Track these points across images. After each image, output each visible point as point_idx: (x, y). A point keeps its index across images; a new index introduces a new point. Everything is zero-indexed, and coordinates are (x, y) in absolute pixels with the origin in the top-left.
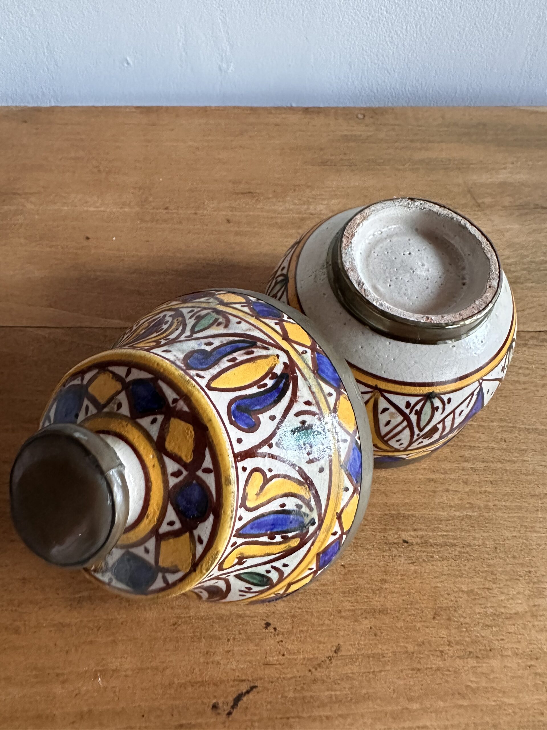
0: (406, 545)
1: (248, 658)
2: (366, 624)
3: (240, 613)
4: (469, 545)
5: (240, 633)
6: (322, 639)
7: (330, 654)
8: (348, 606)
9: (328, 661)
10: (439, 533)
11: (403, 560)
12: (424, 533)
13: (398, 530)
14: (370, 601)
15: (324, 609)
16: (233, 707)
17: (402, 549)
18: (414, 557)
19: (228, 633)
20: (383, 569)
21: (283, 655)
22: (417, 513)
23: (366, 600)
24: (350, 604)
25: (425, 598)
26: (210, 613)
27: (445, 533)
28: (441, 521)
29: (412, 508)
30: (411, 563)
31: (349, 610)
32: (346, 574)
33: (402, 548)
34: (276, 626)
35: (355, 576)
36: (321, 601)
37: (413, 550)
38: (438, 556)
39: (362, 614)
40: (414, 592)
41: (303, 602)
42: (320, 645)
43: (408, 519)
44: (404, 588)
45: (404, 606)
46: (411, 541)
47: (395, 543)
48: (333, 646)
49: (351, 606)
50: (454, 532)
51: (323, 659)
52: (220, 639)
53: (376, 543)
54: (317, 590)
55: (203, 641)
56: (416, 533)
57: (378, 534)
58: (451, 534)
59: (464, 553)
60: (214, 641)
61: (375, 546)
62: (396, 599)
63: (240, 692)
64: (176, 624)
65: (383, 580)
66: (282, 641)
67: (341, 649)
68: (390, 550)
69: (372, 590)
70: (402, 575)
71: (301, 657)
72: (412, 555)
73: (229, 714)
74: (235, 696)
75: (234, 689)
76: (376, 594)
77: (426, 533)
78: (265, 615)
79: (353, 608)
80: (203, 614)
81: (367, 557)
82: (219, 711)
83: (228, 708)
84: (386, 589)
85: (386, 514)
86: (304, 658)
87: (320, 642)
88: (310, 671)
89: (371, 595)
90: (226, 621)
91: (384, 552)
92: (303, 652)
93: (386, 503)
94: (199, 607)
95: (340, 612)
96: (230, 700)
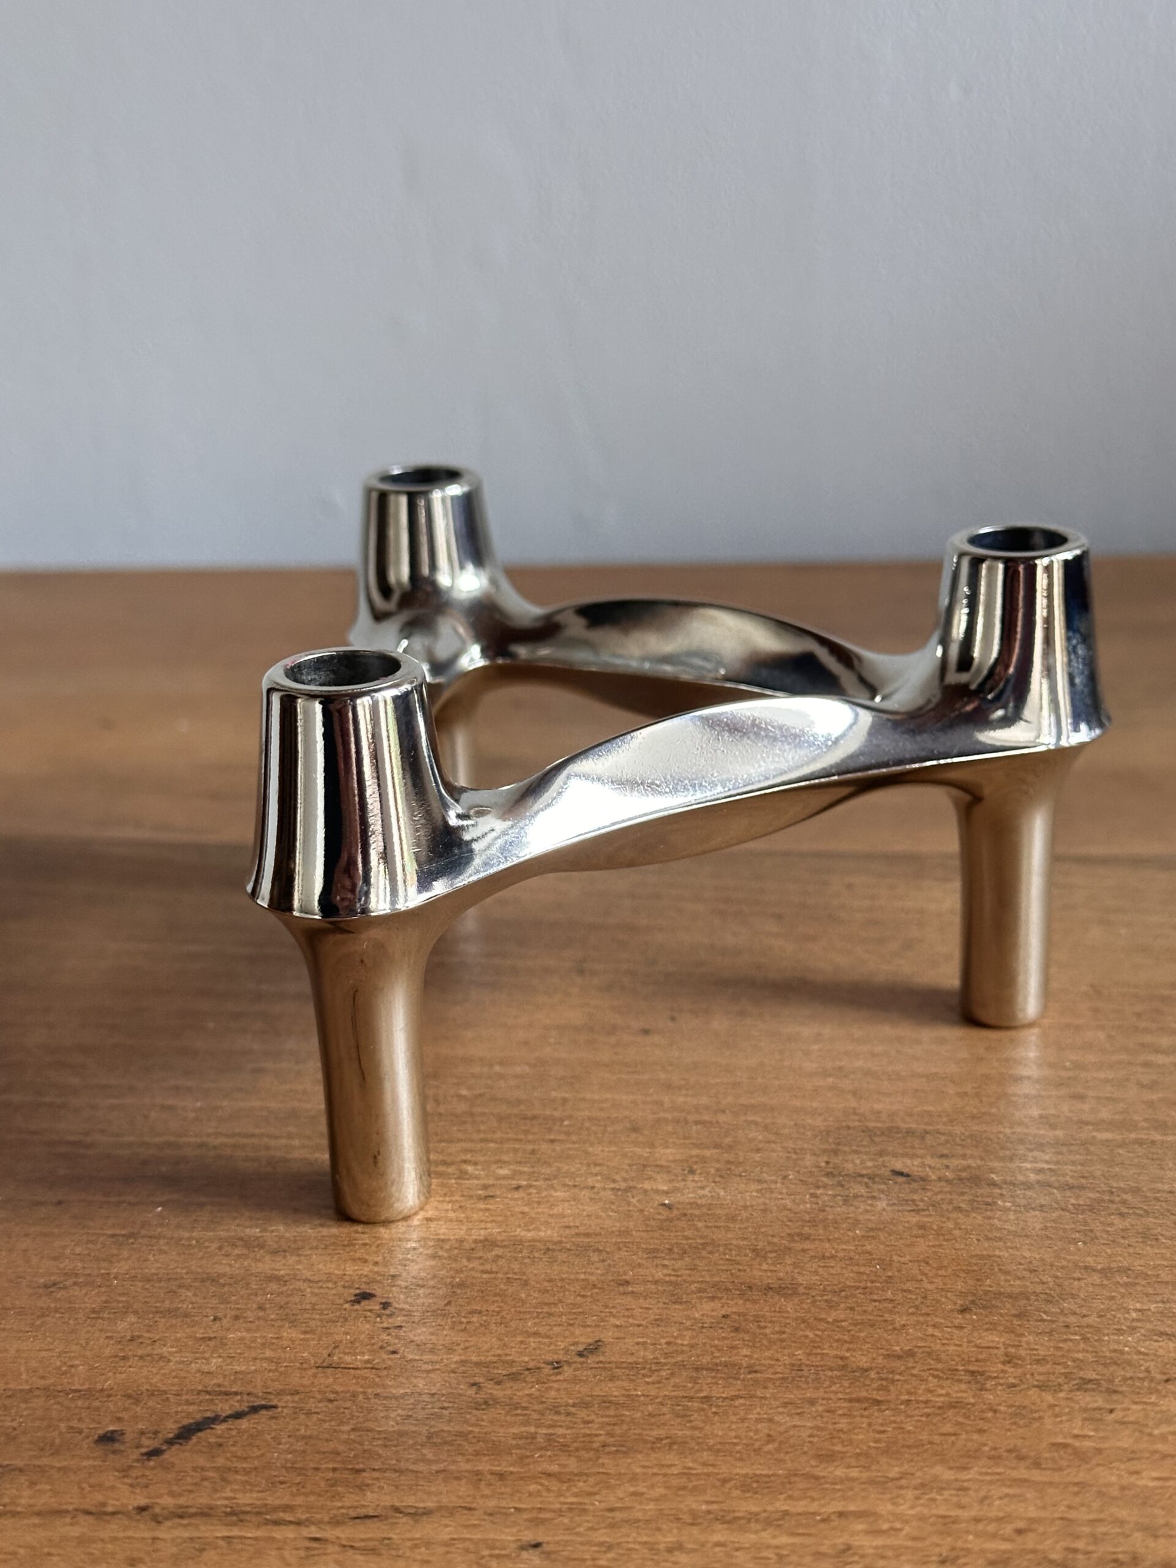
0: (901, 1179)
1: (268, 1353)
2: (708, 1309)
3: (282, 1273)
4: (1136, 1191)
5: (261, 1308)
6: (542, 1330)
7: (561, 1357)
8: (659, 1274)
9: (547, 1370)
10: (1028, 1166)
11: (881, 1204)
12: (970, 1162)
13: (881, 1154)
14: (740, 1270)
15: (572, 1277)
16: (170, 1442)
17: (883, 1187)
18: (922, 1200)
19: (222, 1306)
20: (807, 1217)
21: (394, 1352)
22: (958, 1130)
23: (724, 1268)
24: (665, 1271)
25: (942, 1272)
26: (179, 1270)
27: (1046, 1166)
28: (1042, 1145)
29: (944, 1119)
30: (913, 1211)
31: (656, 1282)
32: (671, 1220)
33: (885, 1184)
34: (389, 1301)
35: (700, 1224)
36: (564, 1262)
37: (924, 1189)
38: (1013, 1203)
39: (700, 1290)
40: (903, 1260)
41: (501, 1262)
42: (532, 1340)
43: (923, 1138)
44: (869, 1253)
45: (862, 1285)
46: (921, 1174)
47: (863, 1176)
48: (574, 1344)
49: (670, 1275)
50: (1082, 1165)
51: (531, 1365)
52: (186, 1315)
53: (798, 1172)
54: (555, 1243)
55: (132, 1318)
56: (945, 1161)
57: (808, 1157)
58: (1070, 1168)
59: (1112, 1202)
60: (163, 1320)
61: (791, 1177)
62: (832, 1271)
63: (209, 1414)
64: (54, 1284)
65: (800, 1235)
66: (400, 1327)
67: (602, 1349)
68: (842, 1186)
69: (754, 1250)
70: (872, 1229)
71: (456, 1358)
72: (916, 1197)
73: (155, 1453)
74: (186, 1422)
75: (191, 1408)
76: (765, 1258)
77: (979, 1162)
78: (364, 1280)
79: (672, 1278)
80: (154, 1271)
81: (754, 1194)
82: (117, 1446)
83: (148, 1444)
84: (803, 1250)
85: (849, 1128)
86: (463, 1362)
87: (536, 1334)
88: (473, 1384)
89: (748, 1258)
90: (224, 1285)
91: (818, 1187)
92: (466, 1348)
93: (854, 1109)
94: (146, 1260)
95: (627, 1283)
96: (171, 1427)
